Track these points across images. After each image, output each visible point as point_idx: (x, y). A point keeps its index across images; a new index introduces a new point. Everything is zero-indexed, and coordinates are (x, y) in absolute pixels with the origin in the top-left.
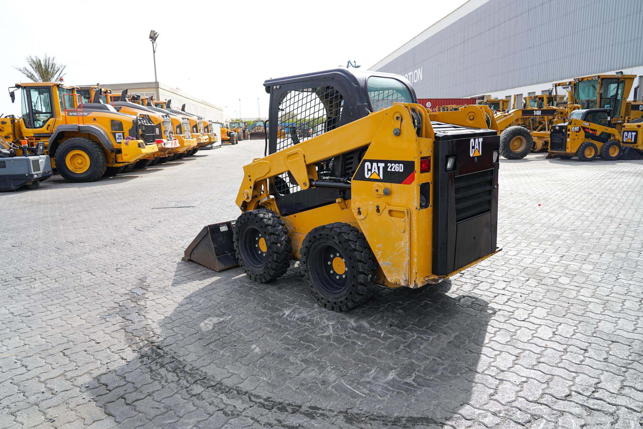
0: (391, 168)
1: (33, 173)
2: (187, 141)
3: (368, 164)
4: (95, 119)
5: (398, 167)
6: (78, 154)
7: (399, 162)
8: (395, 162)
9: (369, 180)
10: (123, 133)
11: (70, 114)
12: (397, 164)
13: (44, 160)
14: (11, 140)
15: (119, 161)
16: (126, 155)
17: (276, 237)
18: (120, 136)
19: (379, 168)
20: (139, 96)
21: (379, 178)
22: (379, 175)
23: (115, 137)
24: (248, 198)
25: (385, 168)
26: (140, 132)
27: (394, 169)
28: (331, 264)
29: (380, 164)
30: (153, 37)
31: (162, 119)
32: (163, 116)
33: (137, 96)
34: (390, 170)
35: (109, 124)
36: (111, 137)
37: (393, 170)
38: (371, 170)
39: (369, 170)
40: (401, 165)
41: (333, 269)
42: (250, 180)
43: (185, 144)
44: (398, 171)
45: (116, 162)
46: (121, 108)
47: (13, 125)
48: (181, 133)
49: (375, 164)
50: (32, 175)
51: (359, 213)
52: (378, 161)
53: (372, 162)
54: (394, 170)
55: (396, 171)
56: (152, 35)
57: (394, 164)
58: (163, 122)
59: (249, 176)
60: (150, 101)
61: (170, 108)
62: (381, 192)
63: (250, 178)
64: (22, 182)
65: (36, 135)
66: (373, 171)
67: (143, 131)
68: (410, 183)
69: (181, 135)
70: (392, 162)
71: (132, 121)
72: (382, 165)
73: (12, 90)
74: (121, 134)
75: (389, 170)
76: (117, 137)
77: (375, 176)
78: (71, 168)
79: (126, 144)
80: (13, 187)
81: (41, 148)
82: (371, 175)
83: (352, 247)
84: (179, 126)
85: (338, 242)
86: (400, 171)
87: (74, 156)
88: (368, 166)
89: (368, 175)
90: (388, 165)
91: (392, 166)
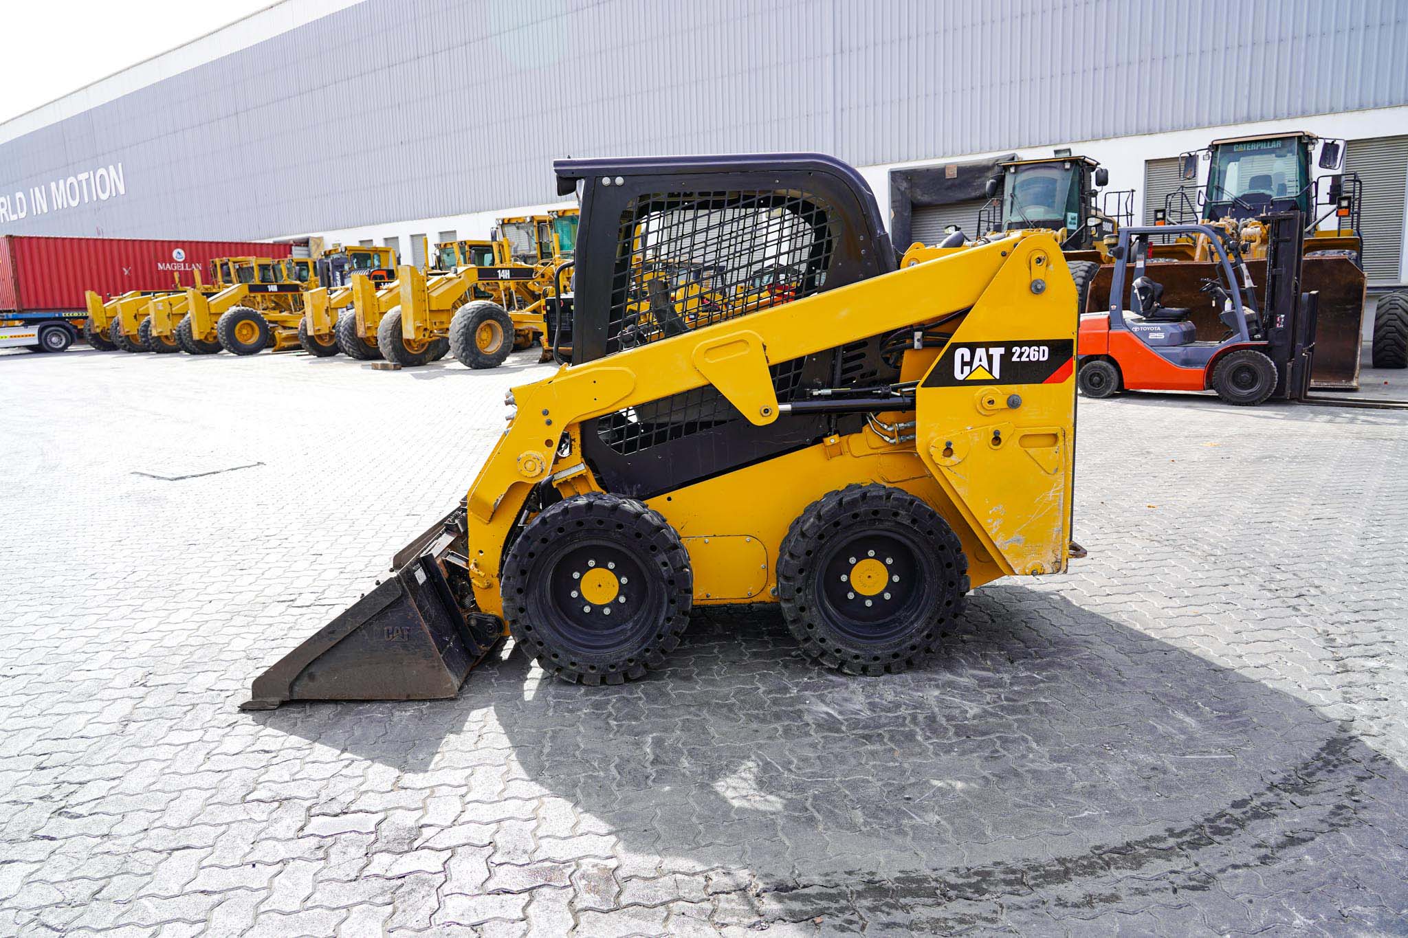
0: (1021, 354)
3: (962, 353)
5: (1036, 353)
7: (1038, 343)
8: (1030, 344)
9: (965, 383)
12: (1033, 348)
19: (990, 358)
21: (991, 377)
22: (990, 372)
25: (1005, 358)
27: (1028, 356)
28: (848, 580)
29: (992, 351)
34: (1018, 359)
37: (1024, 359)
38: (970, 364)
39: (964, 364)
40: (1042, 348)
41: (852, 589)
42: (549, 423)
44: (1036, 359)
49: (980, 352)
51: (948, 451)
52: (987, 345)
53: (972, 347)
54: (1027, 359)
55: (1032, 359)
57: (1027, 348)
59: (546, 413)
62: (1001, 402)
63: (546, 418)
66: (976, 363)
68: (1062, 381)
70: (1021, 344)
72: (997, 352)
75: (1015, 359)
77: (981, 375)
82: (971, 372)
85: (907, 522)
86: (1041, 359)
88: (963, 355)
89: (962, 373)
90: (1014, 350)
91: (1023, 350)
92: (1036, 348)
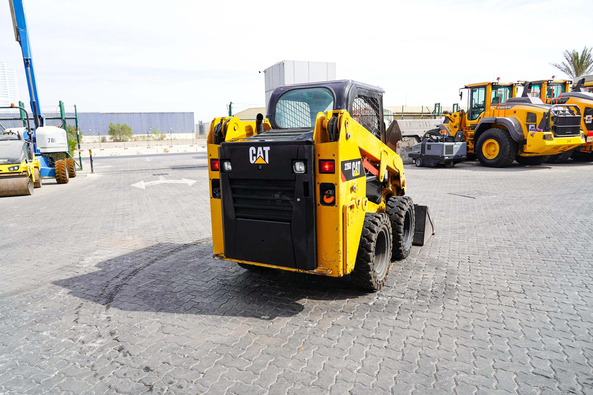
1: (445, 155)
4: (515, 112)
6: (493, 143)
10: (536, 125)
13: (459, 146)
14: (457, 129)
15: (525, 151)
16: (530, 146)
18: (532, 127)
23: (528, 128)
26: (552, 123)
35: (525, 116)
36: (524, 128)
45: (523, 152)
46: (569, 98)
47: (461, 117)
50: (444, 157)
64: (437, 161)
65: (472, 126)
71: (543, 113)
73: (461, 91)
74: (534, 125)
76: (530, 128)
78: (485, 154)
79: (532, 135)
80: (432, 165)
81: (460, 136)
87: (490, 144)
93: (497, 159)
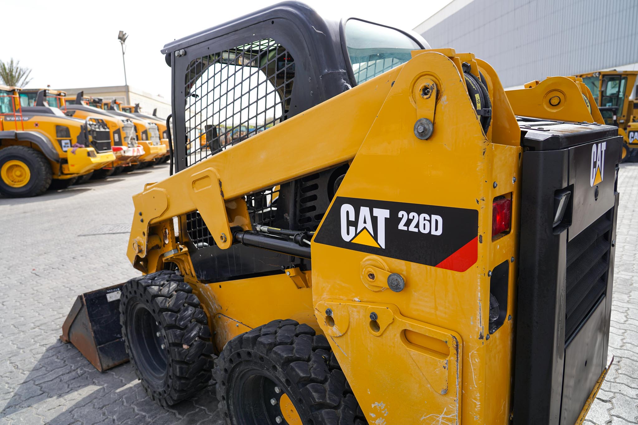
0: (408, 223)
2: (154, 148)
3: (346, 208)
4: (37, 125)
5: (427, 223)
6: (17, 166)
7: (430, 210)
8: (420, 209)
9: (350, 246)
10: (71, 141)
11: (8, 119)
12: (423, 216)
15: (66, 172)
16: (73, 165)
17: (178, 332)
18: (66, 144)
19: (374, 220)
20: (101, 100)
21: (375, 245)
22: (375, 238)
23: (61, 144)
24: (140, 251)
25: (392, 222)
26: (90, 138)
27: (417, 226)
28: (278, 405)
29: (377, 212)
30: (122, 38)
31: (122, 124)
32: (123, 121)
33: (99, 99)
34: (405, 228)
35: (54, 130)
36: (56, 145)
37: (412, 228)
38: (355, 224)
39: (350, 223)
40: (434, 217)
41: (280, 414)
42: (142, 221)
43: (152, 152)
44: (426, 231)
45: (62, 173)
46: (74, 112)
48: (147, 139)
49: (365, 211)
51: (330, 320)
52: (372, 204)
53: (357, 204)
54: (416, 230)
55: (422, 230)
56: (121, 36)
57: (415, 215)
58: (123, 128)
59: (141, 214)
60: (113, 104)
61: (137, 112)
62: (382, 279)
63: (141, 218)
66: (361, 225)
67: (94, 138)
68: (462, 269)
69: (147, 142)
70: (409, 208)
71: (80, 127)
72: (382, 214)
74: (68, 141)
75: (401, 227)
76: (63, 144)
77: (365, 240)
78: (7, 181)
79: (73, 152)
82: (356, 235)
83: (314, 399)
84: (145, 132)
86: (433, 232)
87: (11, 167)
88: (348, 212)
89: (348, 234)
90: (400, 214)
91: (411, 217)
92: (427, 217)
93: (29, 187)
